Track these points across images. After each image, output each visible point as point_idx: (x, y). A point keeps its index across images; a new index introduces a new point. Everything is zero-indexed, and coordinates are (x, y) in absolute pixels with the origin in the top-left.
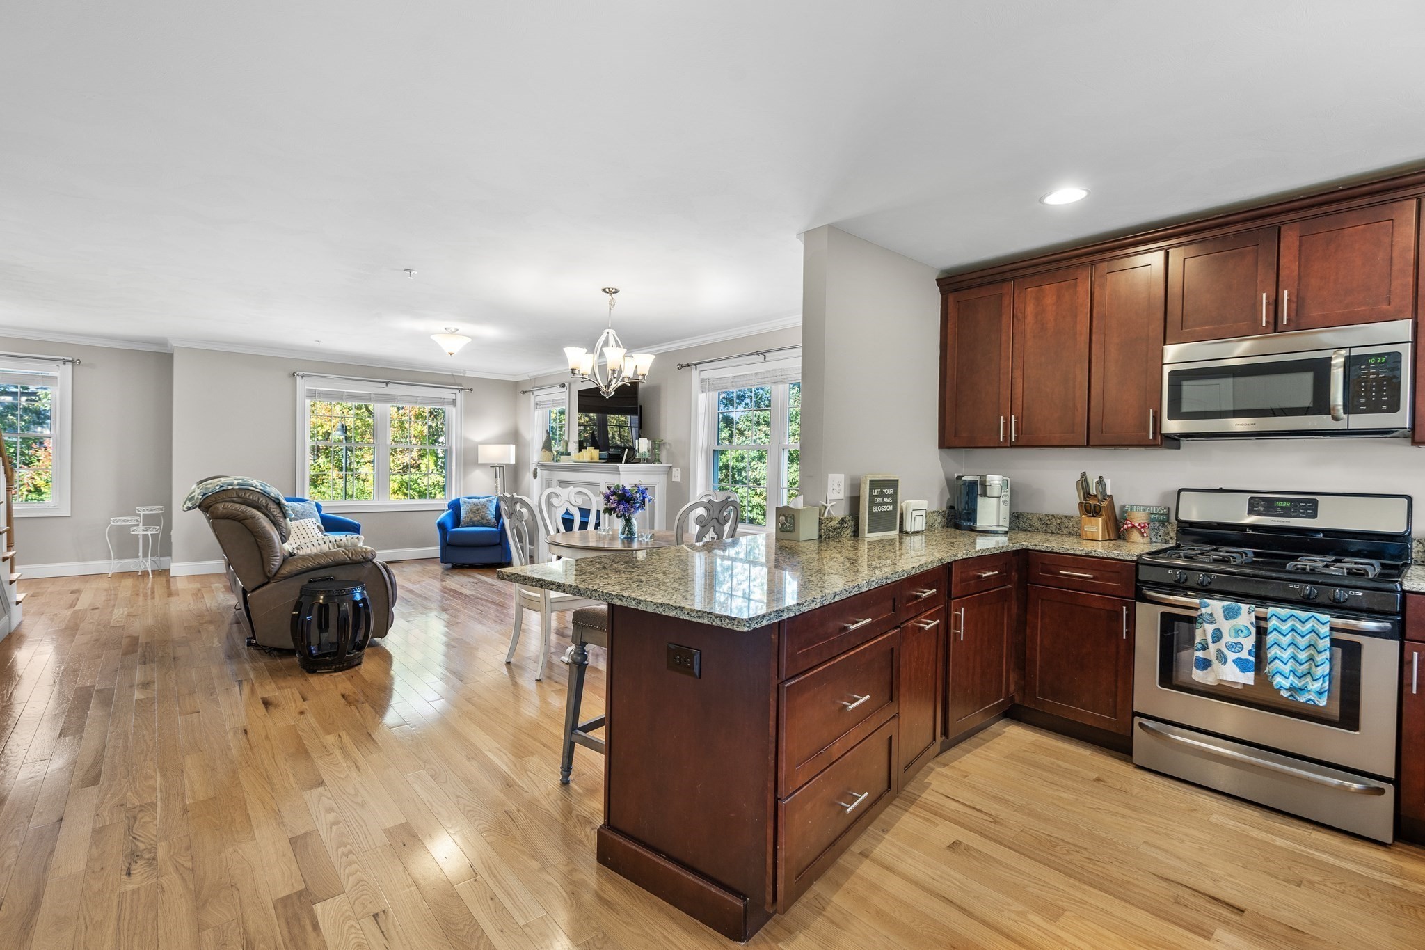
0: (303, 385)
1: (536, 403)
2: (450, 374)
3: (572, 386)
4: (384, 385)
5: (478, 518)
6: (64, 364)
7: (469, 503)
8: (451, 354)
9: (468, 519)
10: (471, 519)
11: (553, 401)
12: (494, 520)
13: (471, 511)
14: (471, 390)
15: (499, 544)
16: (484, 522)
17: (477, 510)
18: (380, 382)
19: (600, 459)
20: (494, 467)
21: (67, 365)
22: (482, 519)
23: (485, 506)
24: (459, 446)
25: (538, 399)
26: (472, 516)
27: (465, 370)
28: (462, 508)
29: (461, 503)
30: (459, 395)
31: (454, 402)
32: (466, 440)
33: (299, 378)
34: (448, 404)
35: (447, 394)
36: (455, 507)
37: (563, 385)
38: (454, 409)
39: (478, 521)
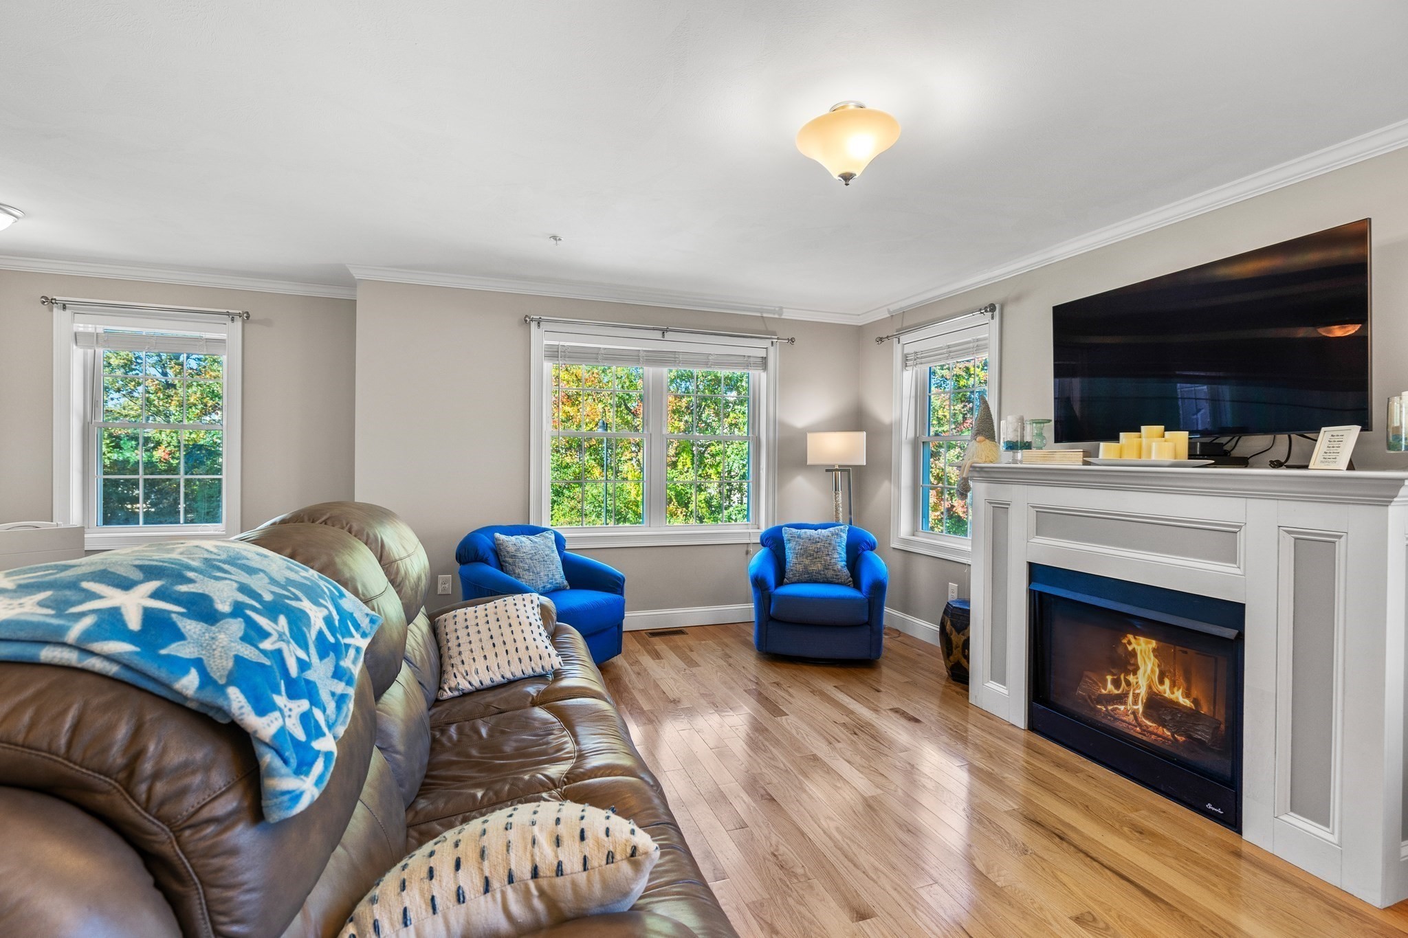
0: (541, 339)
1: (906, 358)
2: (759, 315)
3: (1008, 310)
4: (658, 335)
5: (818, 567)
6: (233, 320)
7: (799, 537)
8: (847, 178)
9: (800, 568)
10: (806, 567)
11: (949, 347)
12: (846, 570)
13: (805, 553)
14: (792, 340)
15: (867, 623)
16: (830, 574)
17: (814, 551)
18: (654, 329)
19: (1192, 456)
20: (832, 471)
21: (235, 323)
22: (826, 568)
23: (829, 543)
24: (771, 435)
25: (909, 349)
26: (807, 562)
27: (781, 308)
28: (788, 546)
29: (786, 536)
30: (771, 350)
31: (764, 363)
32: (783, 426)
33: (534, 325)
34: (755, 365)
35: (755, 347)
36: (774, 542)
37: (992, 308)
38: (764, 375)
39: (818, 572)
